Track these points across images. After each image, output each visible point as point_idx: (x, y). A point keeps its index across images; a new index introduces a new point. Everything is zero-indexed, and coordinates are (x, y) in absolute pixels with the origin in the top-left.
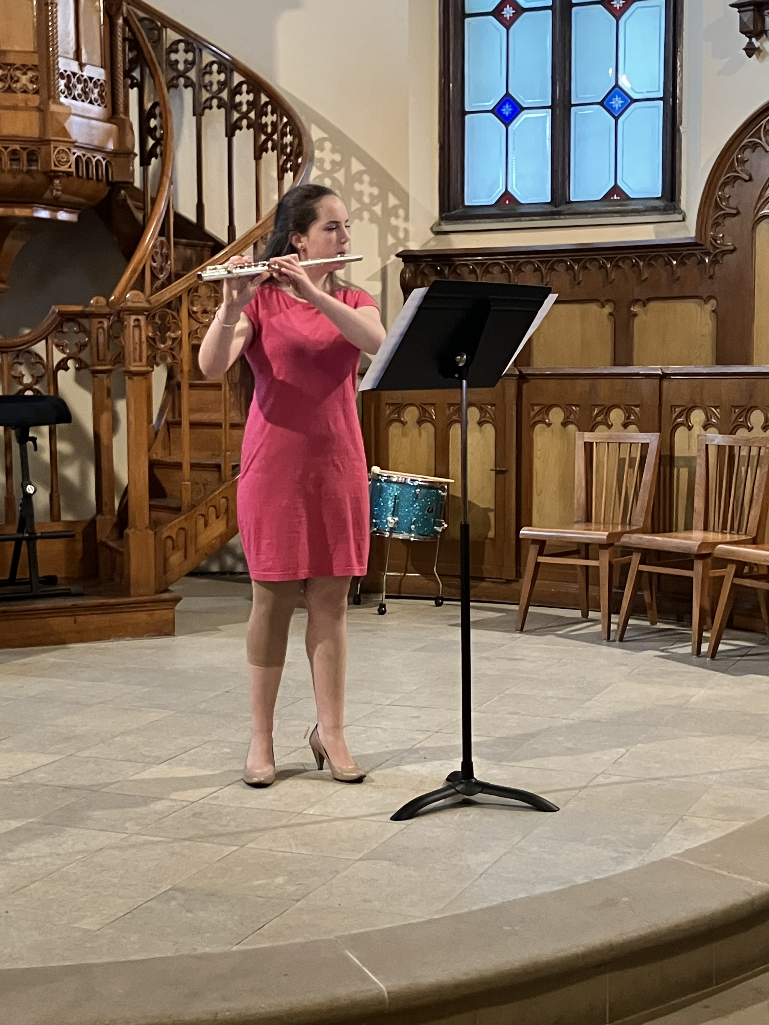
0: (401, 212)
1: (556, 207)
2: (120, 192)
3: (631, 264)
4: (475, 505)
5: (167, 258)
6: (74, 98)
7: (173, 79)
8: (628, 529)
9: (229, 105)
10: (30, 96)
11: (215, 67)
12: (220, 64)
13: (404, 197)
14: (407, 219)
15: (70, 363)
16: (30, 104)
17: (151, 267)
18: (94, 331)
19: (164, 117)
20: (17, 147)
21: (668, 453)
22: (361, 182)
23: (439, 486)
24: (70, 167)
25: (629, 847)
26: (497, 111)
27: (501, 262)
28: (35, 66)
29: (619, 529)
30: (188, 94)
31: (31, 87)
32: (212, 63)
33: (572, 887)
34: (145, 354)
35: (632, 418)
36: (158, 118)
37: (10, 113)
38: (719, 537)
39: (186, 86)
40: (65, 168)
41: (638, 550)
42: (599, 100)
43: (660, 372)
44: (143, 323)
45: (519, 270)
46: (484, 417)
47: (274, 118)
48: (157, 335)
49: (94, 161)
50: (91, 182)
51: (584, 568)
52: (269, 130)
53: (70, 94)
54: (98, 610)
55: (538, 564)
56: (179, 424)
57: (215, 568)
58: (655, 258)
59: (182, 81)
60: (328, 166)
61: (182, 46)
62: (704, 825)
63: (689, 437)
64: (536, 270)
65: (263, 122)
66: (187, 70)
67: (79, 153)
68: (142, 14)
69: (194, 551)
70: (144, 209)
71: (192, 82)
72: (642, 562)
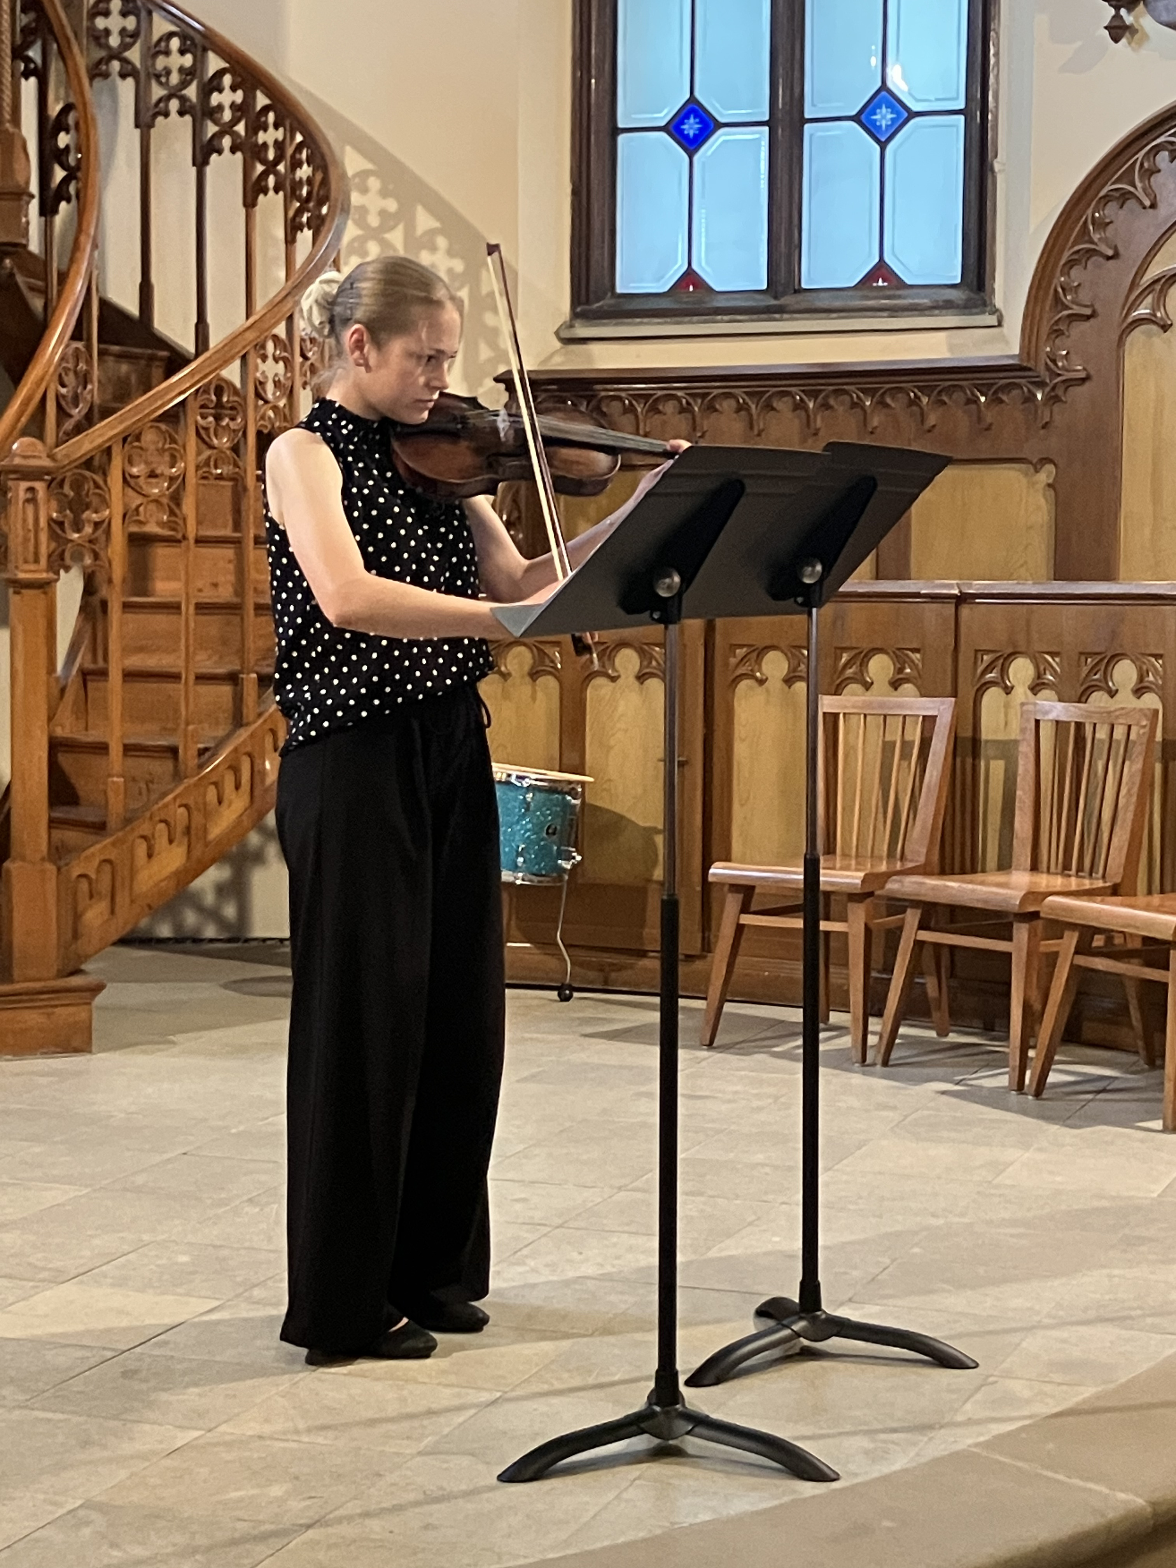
1: (776, 298)
2: (2, 261)
3: (906, 401)
4: (629, 821)
5: (85, 379)
7: (100, 62)
8: (899, 866)
9: (198, 108)
11: (175, 43)
12: (184, 37)
17: (57, 394)
19: (84, 130)
21: (969, 734)
22: (433, 249)
23: (566, 789)
26: (674, 129)
27: (680, 393)
29: (883, 867)
30: (127, 89)
32: (171, 35)
34: (44, 551)
35: (908, 670)
36: (72, 132)
38: (1058, 882)
39: (123, 76)
41: (916, 904)
42: (853, 113)
43: (956, 592)
44: (41, 494)
45: (711, 408)
46: (648, 666)
47: (280, 134)
48: (65, 516)
52: (271, 155)
55: (740, 928)
56: (103, 674)
57: (165, 931)
58: (949, 390)
59: (116, 65)
60: (374, 221)
61: (115, 4)
62: (1026, 1394)
63: (1007, 706)
64: (739, 409)
65: (260, 141)
66: (125, 47)
69: (127, 900)
70: (44, 292)
71: (134, 68)
72: (921, 927)
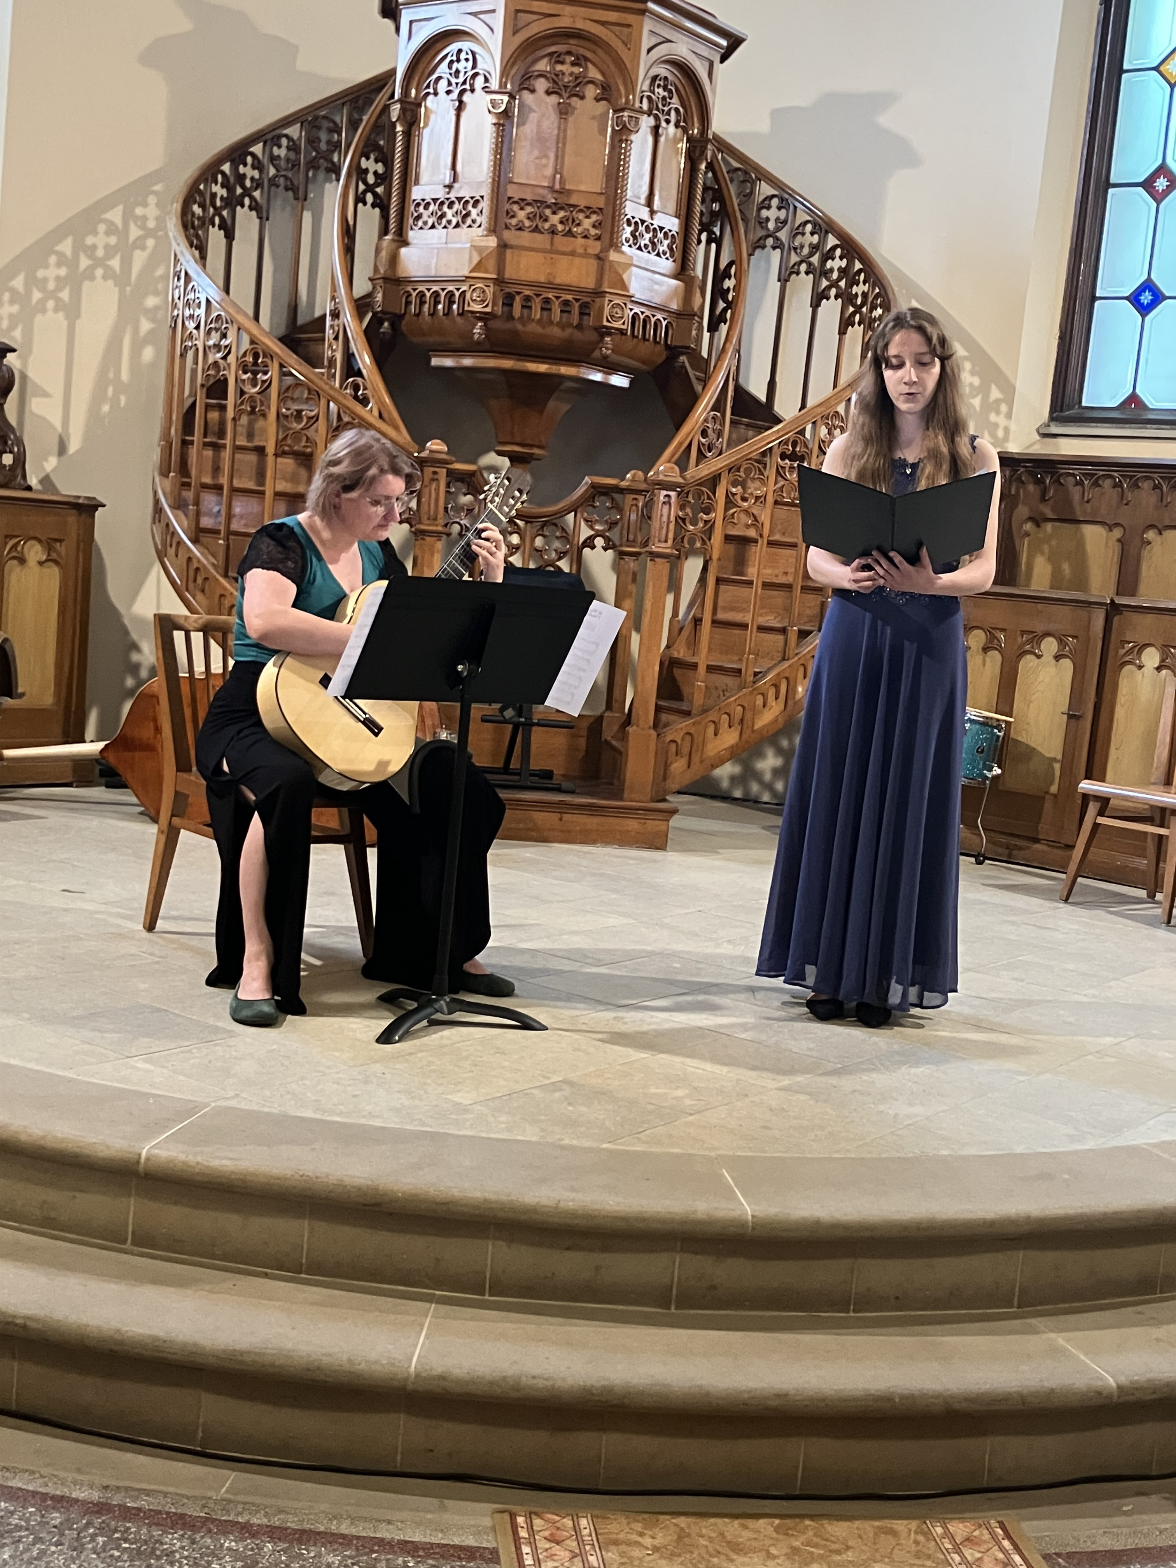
0: (1004, 408)
2: (678, 357)
4: (1038, 752)
5: (720, 434)
6: (639, 248)
7: (760, 239)
9: (818, 271)
10: (590, 242)
11: (809, 227)
12: (815, 224)
13: (1009, 391)
14: (1009, 416)
15: (599, 542)
16: (590, 251)
17: (699, 441)
18: (627, 508)
19: (740, 278)
20: (569, 297)
23: (995, 724)
24: (624, 324)
25: (1095, 1127)
26: (1134, 299)
27: (1115, 474)
28: (601, 209)
30: (775, 256)
31: (593, 232)
32: (807, 222)
33: (1008, 1154)
34: (671, 535)
36: (733, 279)
37: (564, 260)
39: (774, 248)
40: (617, 325)
44: (673, 500)
45: (1135, 486)
46: (1063, 650)
47: (866, 288)
48: (687, 515)
49: (653, 320)
50: (647, 343)
51: (1156, 839)
52: (859, 301)
53: (635, 244)
54: (586, 810)
55: (1096, 826)
57: (738, 794)
59: (770, 241)
61: (775, 202)
64: (1156, 487)
65: (854, 292)
66: (778, 229)
67: (637, 310)
68: (736, 165)
69: (698, 760)
71: (782, 243)
